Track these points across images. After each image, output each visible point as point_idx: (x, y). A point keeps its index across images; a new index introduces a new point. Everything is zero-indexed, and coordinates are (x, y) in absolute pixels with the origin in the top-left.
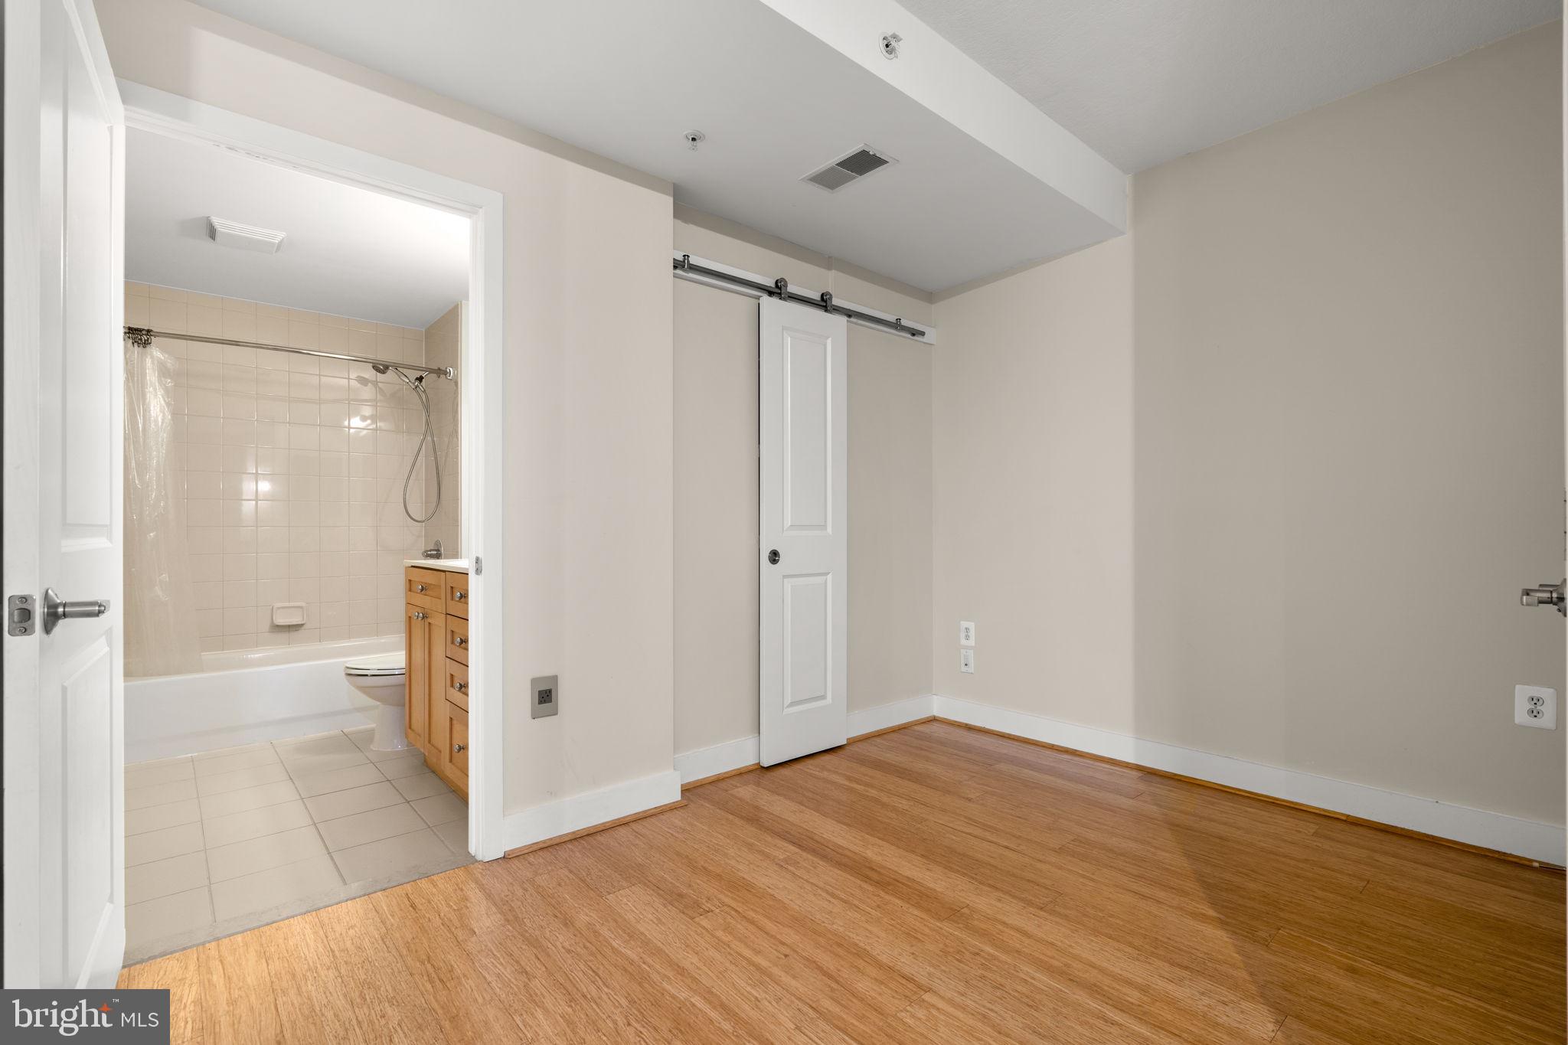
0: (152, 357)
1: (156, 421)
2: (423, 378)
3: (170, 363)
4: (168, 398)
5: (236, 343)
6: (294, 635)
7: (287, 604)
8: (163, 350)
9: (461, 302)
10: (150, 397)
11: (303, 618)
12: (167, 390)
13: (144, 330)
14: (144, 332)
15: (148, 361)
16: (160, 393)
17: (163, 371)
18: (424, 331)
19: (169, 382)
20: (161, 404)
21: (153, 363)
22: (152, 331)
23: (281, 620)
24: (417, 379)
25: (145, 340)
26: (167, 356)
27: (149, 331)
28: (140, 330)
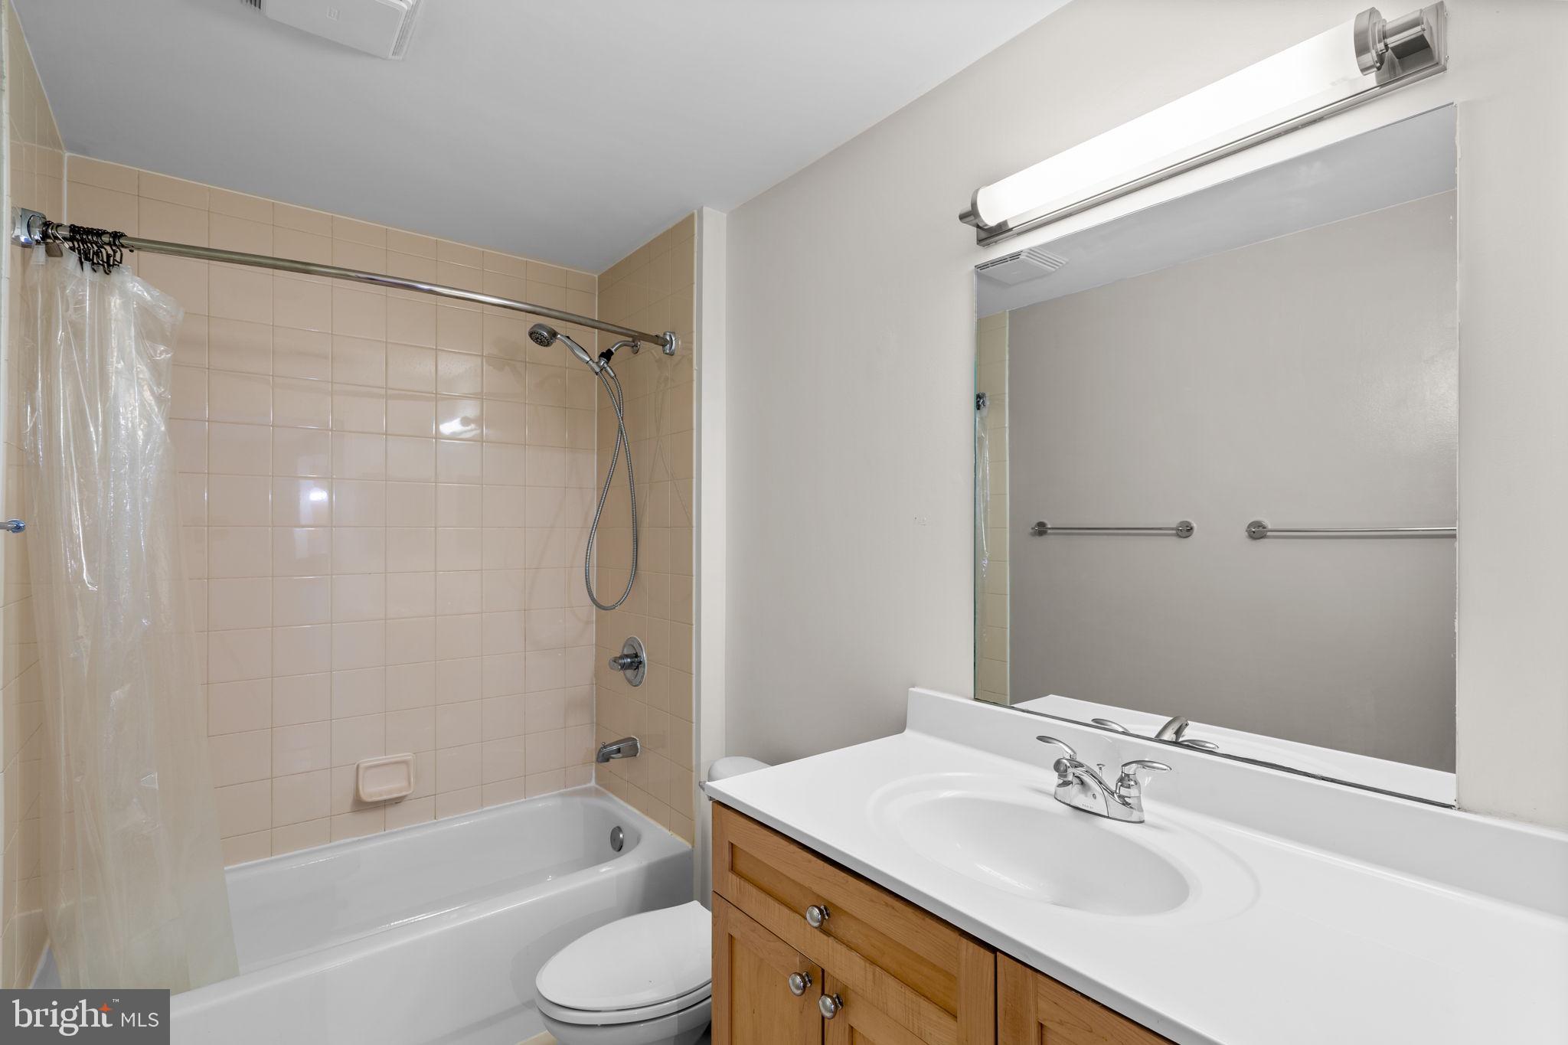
0: (124, 293)
1: (132, 435)
2: (612, 353)
3: (166, 310)
4: (159, 385)
5: (303, 268)
6: (392, 812)
7: (382, 759)
8: (148, 279)
9: (700, 212)
10: (117, 383)
11: (410, 783)
12: (155, 367)
13: (105, 232)
14: (106, 239)
15: (115, 302)
16: (143, 371)
17: (149, 329)
18: (596, 276)
19: (163, 354)
20: (143, 404)
21: (125, 305)
22: (122, 235)
23: (372, 791)
24: (602, 355)
25: (108, 256)
26: (156, 293)
27: (116, 235)
28: (100, 233)
